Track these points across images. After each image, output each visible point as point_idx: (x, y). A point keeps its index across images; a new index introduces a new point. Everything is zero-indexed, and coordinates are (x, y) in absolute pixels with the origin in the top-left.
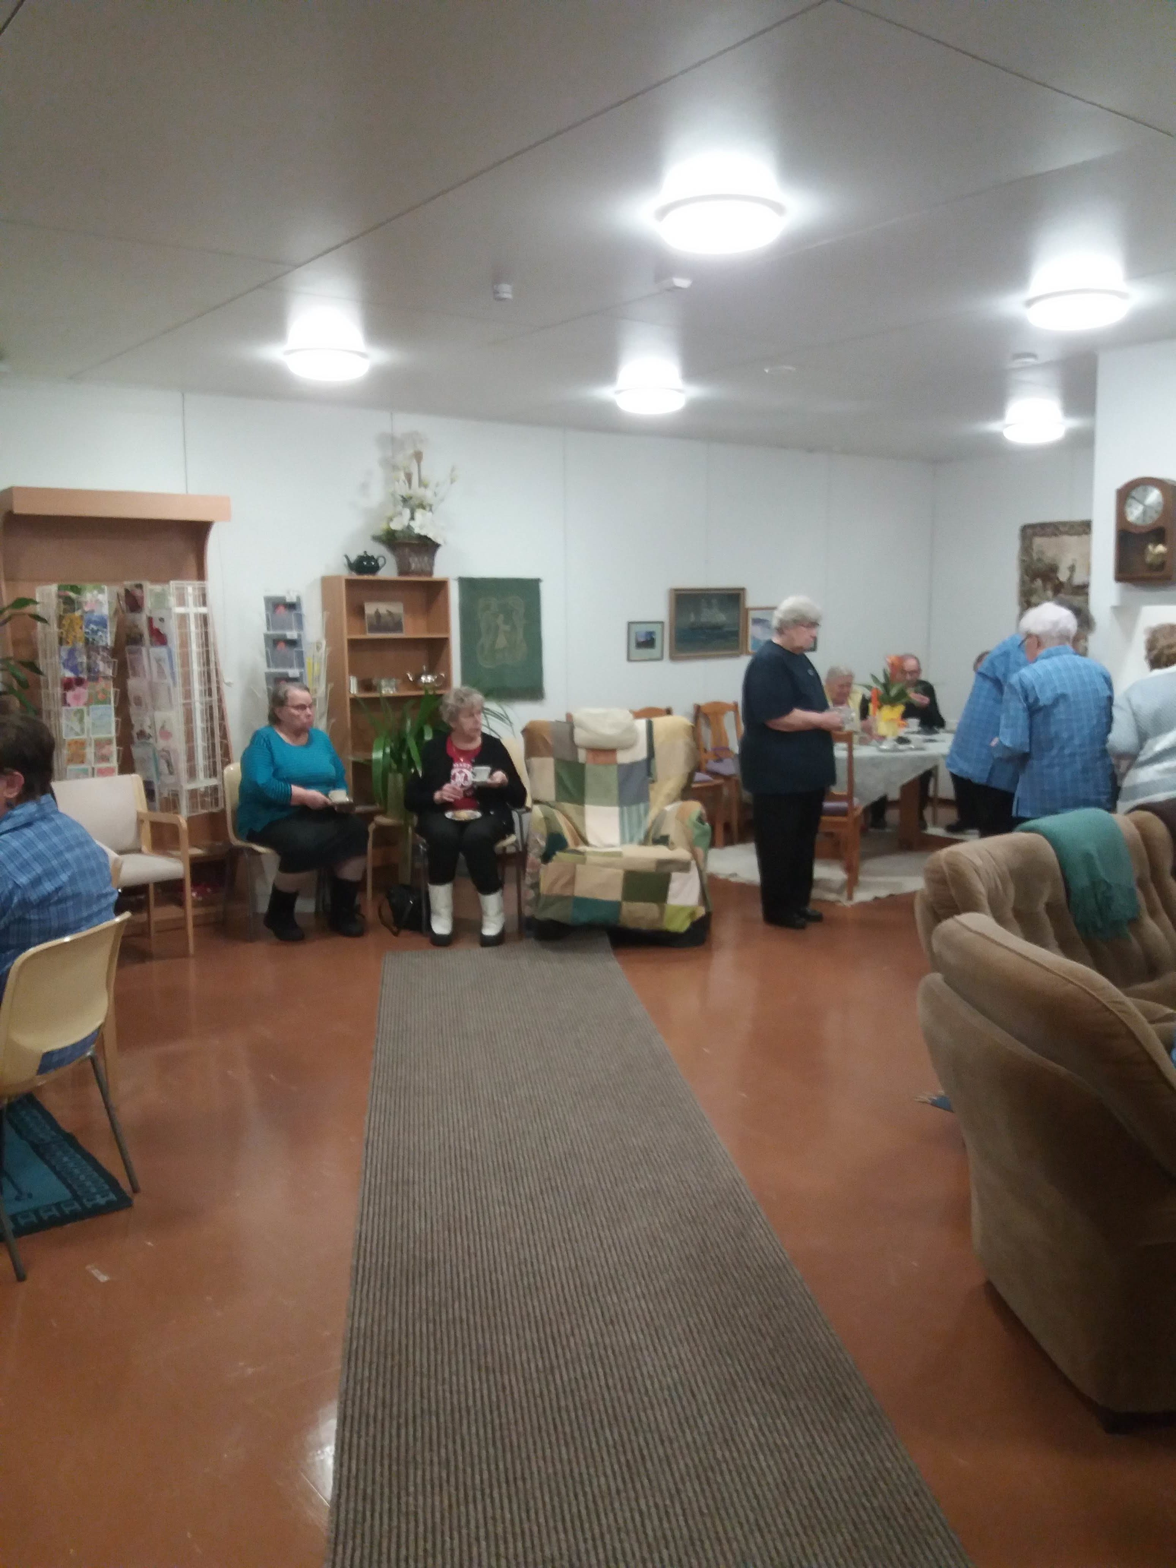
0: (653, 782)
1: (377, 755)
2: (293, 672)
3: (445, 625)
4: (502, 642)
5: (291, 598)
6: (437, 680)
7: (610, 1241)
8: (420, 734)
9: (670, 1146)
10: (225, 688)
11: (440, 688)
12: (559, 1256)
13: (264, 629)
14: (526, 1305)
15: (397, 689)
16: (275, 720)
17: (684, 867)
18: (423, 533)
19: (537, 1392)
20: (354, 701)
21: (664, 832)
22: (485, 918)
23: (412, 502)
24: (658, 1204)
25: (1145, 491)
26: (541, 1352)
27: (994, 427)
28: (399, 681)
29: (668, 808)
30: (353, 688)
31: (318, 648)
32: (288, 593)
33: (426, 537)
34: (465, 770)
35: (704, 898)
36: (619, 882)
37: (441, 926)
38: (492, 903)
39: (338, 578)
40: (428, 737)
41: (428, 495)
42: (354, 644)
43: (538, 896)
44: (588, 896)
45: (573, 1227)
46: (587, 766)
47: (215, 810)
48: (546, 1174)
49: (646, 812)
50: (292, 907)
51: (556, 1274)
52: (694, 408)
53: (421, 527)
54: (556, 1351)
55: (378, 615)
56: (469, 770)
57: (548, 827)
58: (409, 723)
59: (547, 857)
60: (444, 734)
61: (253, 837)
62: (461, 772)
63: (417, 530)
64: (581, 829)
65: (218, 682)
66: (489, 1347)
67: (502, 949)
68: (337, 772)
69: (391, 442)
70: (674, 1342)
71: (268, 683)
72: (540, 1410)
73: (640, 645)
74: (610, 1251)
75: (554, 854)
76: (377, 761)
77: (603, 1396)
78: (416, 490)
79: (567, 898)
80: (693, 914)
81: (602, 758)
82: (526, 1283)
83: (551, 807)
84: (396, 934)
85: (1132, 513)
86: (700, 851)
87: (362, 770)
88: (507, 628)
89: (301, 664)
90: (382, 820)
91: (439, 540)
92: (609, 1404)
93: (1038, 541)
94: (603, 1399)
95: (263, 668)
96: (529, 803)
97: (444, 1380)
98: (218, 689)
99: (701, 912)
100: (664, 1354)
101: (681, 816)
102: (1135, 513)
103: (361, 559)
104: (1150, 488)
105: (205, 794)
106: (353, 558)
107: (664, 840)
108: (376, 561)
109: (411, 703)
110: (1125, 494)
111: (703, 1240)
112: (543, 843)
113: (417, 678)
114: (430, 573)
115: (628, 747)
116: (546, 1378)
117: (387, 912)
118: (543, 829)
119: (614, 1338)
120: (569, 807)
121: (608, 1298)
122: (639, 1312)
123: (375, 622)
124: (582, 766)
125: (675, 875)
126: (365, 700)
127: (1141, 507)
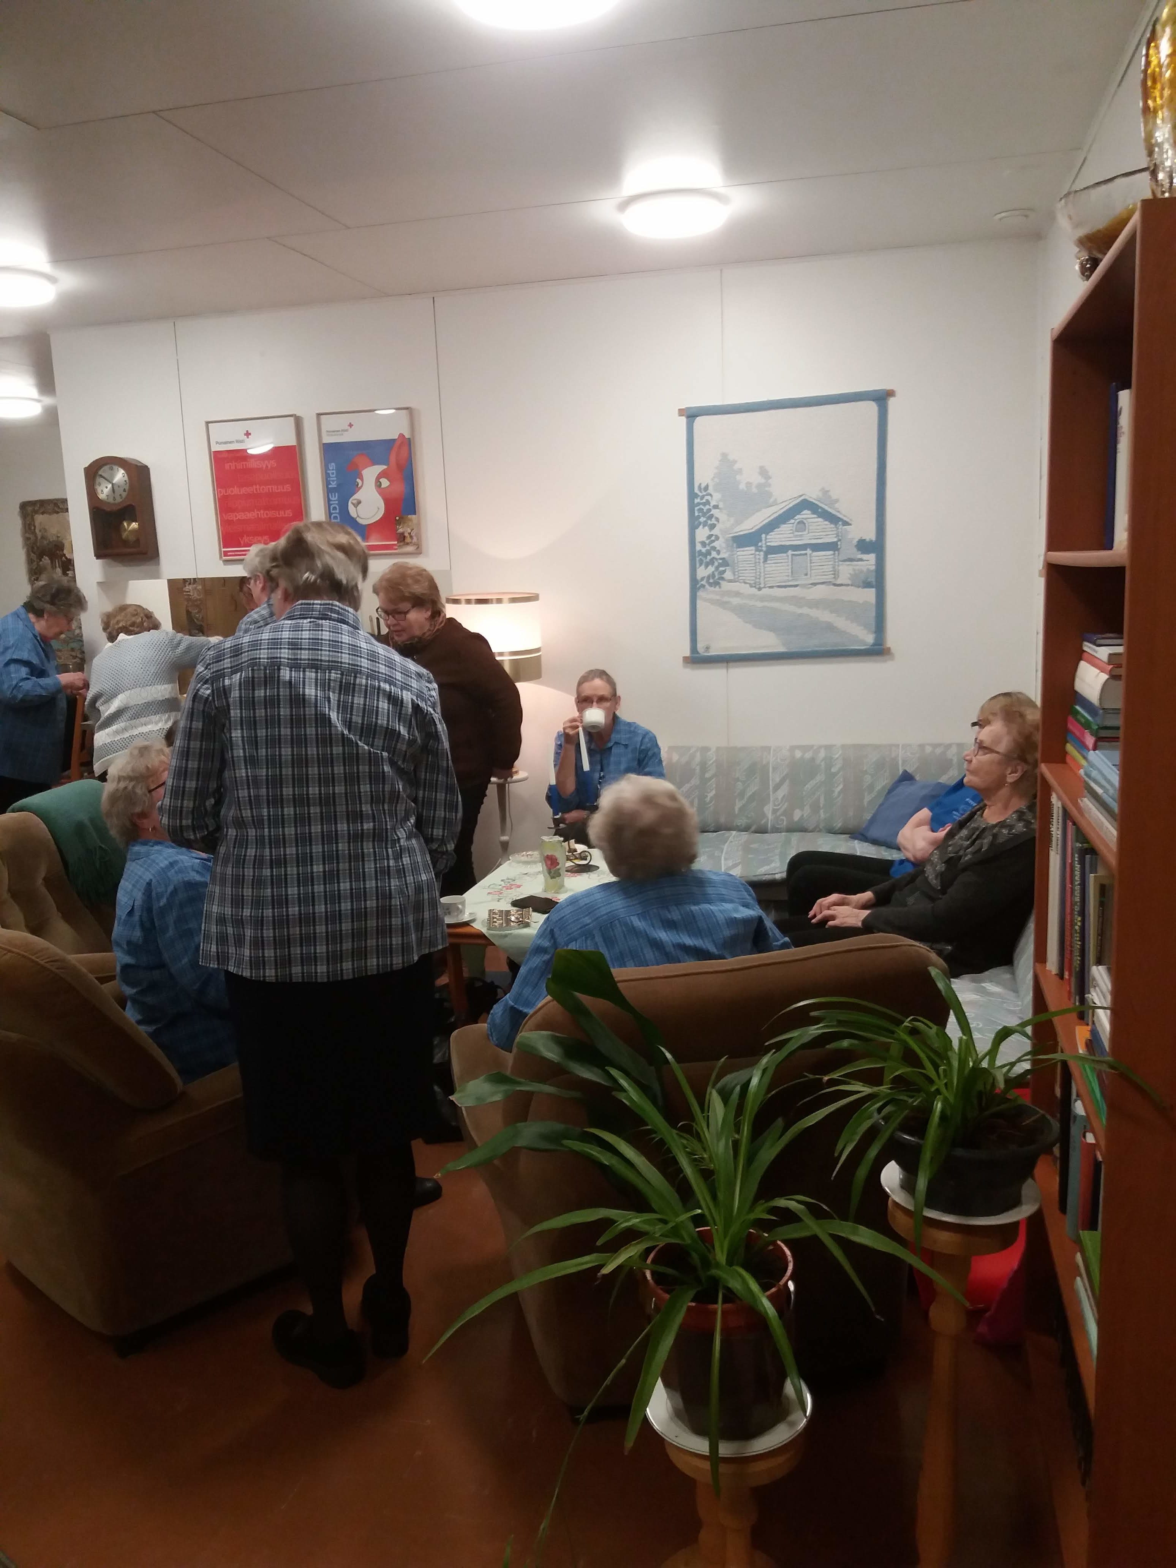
25: (111, 469)
85: (101, 491)
93: (39, 519)
102: (104, 491)
104: (115, 467)
110: (93, 473)
127: (110, 486)
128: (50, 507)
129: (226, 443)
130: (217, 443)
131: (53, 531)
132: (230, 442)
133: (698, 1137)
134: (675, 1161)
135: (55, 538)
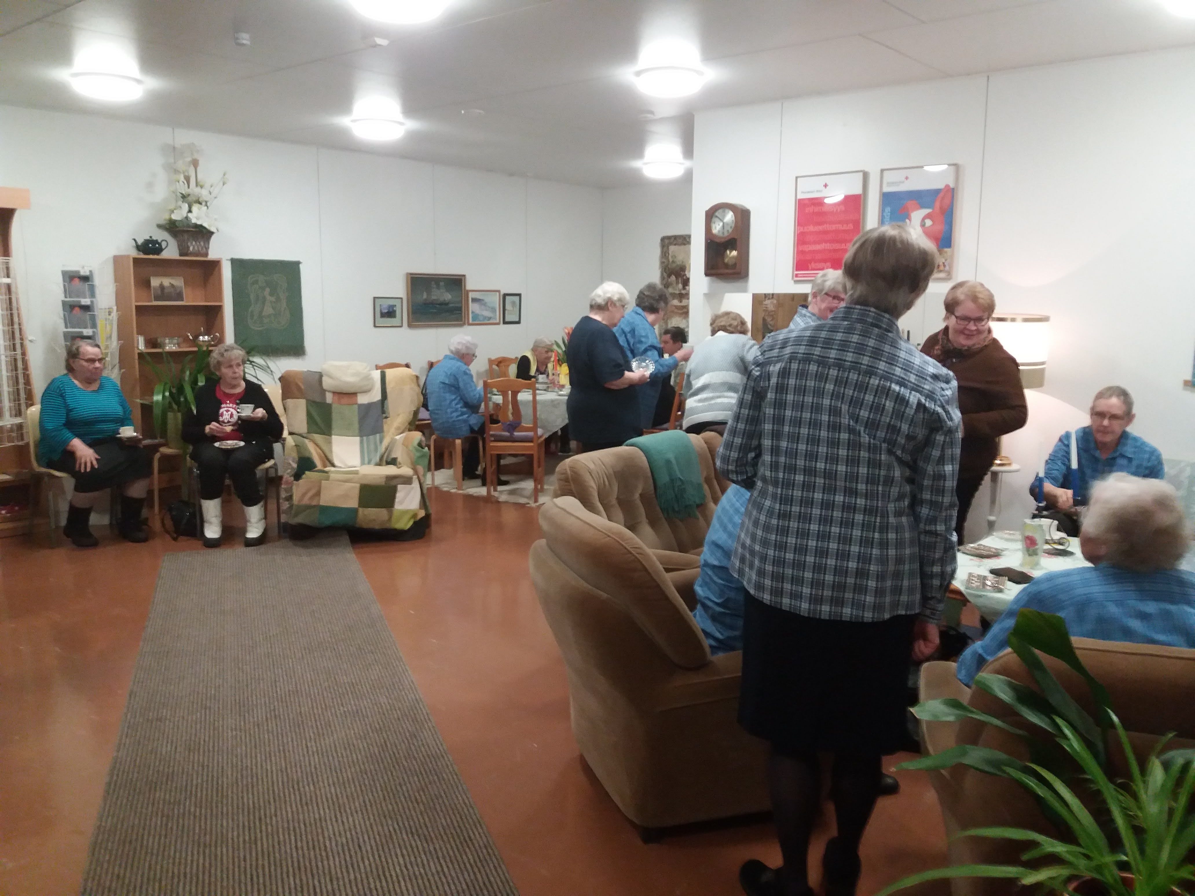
0: (386, 418)
1: (158, 398)
2: (87, 332)
3: (219, 295)
4: (268, 310)
5: (84, 272)
6: (212, 339)
7: (315, 749)
8: (195, 382)
9: (372, 680)
10: (27, 343)
11: (213, 346)
12: (274, 761)
13: (62, 297)
14: (242, 798)
15: (179, 345)
16: (70, 369)
17: (407, 481)
18: (199, 223)
19: (242, 856)
20: (141, 355)
21: (393, 456)
22: (248, 524)
23: (190, 199)
24: (355, 721)
25: (724, 212)
26: (249, 830)
27: (637, 164)
28: (181, 340)
29: (398, 437)
30: (141, 345)
31: (110, 313)
32: (83, 267)
33: (201, 226)
34: (231, 409)
35: (424, 503)
36: (356, 493)
37: (212, 532)
38: (254, 513)
39: (128, 256)
40: (201, 383)
41: (204, 193)
42: (140, 310)
43: (291, 506)
44: (331, 504)
45: (288, 742)
46: (334, 406)
47: (20, 443)
48: (272, 706)
49: (381, 441)
50: (87, 520)
51: (269, 774)
52: (413, 137)
53: (197, 218)
54: (261, 827)
55: (162, 287)
56: (234, 409)
57: (299, 452)
58: (188, 373)
59: (297, 476)
60: (214, 381)
61: (51, 465)
62: (227, 411)
63: (194, 221)
64: (328, 454)
65: (22, 339)
66: (208, 829)
67: (262, 548)
68: (124, 412)
69: (173, 151)
70: (351, 813)
71: (66, 340)
72: (242, 869)
73: (383, 315)
74: (313, 755)
75: (304, 473)
76: (157, 402)
77: (292, 855)
78: (194, 190)
79: (315, 506)
80: (415, 515)
81: (345, 400)
82: (245, 782)
83: (303, 437)
84: (175, 539)
85: (716, 228)
86: (421, 469)
87: (147, 409)
88: (273, 299)
89: (94, 326)
90: (164, 450)
91: (213, 229)
92: (295, 860)
93: (672, 248)
94: (292, 857)
95: (62, 328)
96: (285, 434)
97: (169, 855)
98: (22, 345)
99: (422, 514)
100: (343, 822)
101: (405, 444)
102: (717, 228)
103: (147, 242)
104: (727, 210)
105: (11, 430)
106: (140, 241)
107: (393, 462)
108: (160, 244)
109: (190, 356)
110: (711, 215)
111: (385, 742)
112: (295, 465)
113: (196, 337)
114: (206, 255)
115: (366, 392)
116: (250, 847)
117: (169, 523)
118: (295, 455)
119: (306, 815)
120: (318, 437)
121: (307, 788)
122: (329, 795)
123: (159, 292)
124: (330, 406)
125: (400, 487)
126: (149, 353)
127: (721, 224)
128: (680, 241)
129: (809, 192)
130: (802, 192)
131: (680, 258)
132: (812, 192)
133: (1135, 796)
134: (1108, 812)
135: (681, 263)
